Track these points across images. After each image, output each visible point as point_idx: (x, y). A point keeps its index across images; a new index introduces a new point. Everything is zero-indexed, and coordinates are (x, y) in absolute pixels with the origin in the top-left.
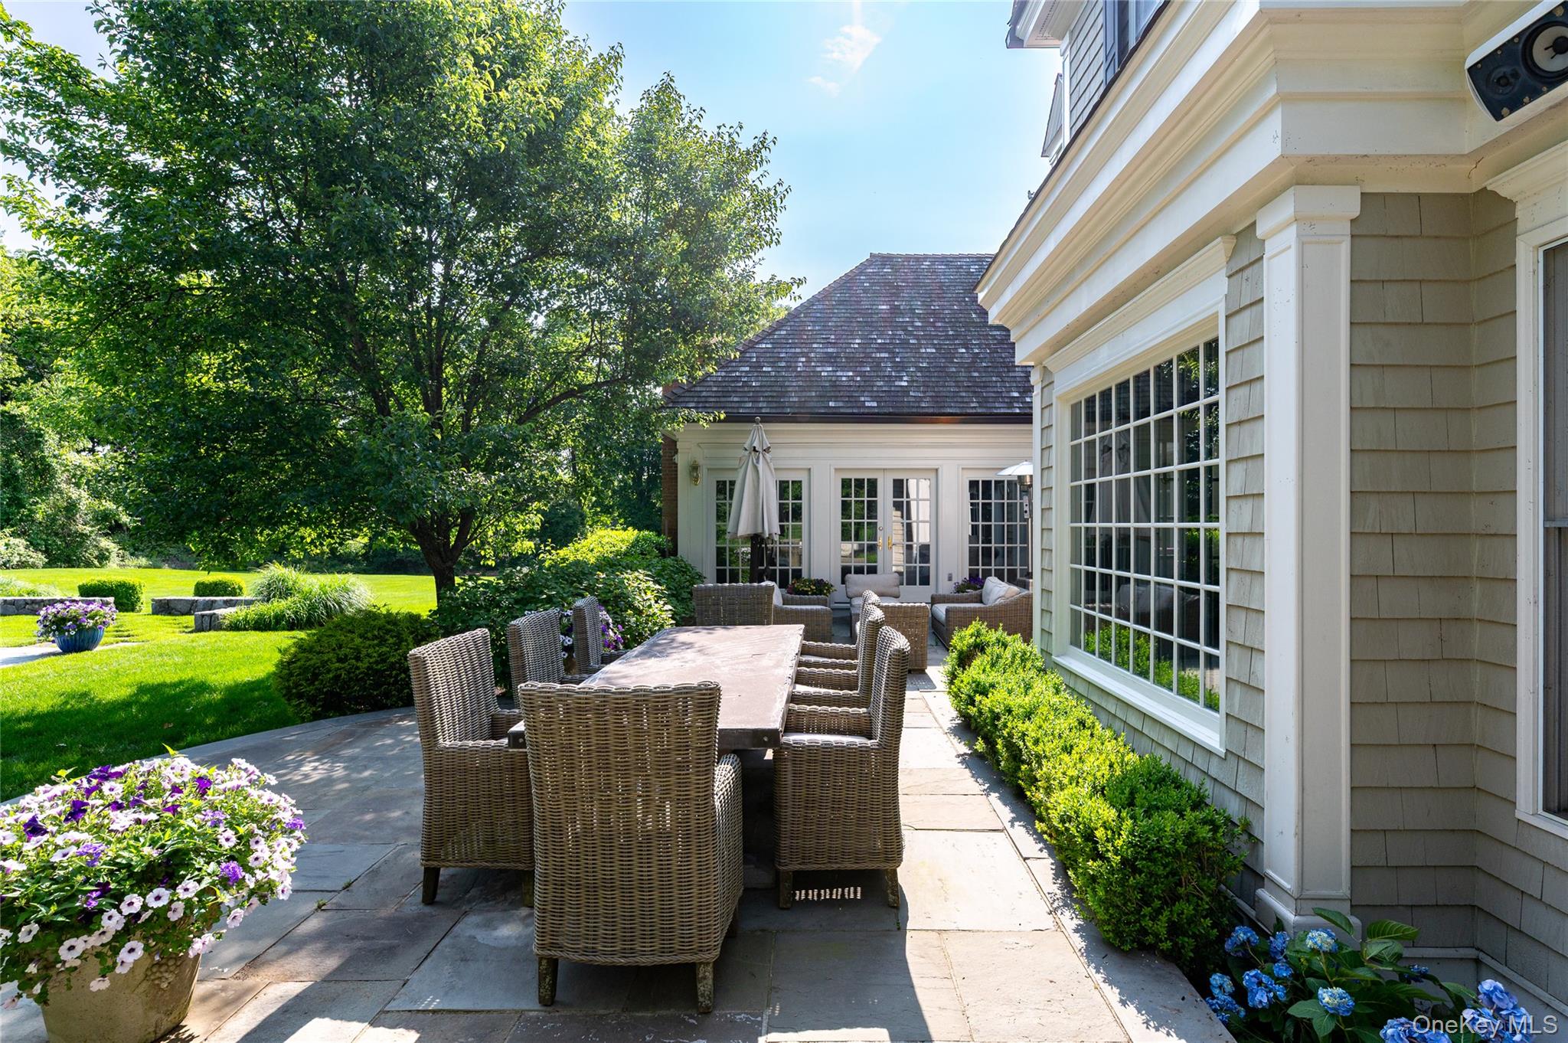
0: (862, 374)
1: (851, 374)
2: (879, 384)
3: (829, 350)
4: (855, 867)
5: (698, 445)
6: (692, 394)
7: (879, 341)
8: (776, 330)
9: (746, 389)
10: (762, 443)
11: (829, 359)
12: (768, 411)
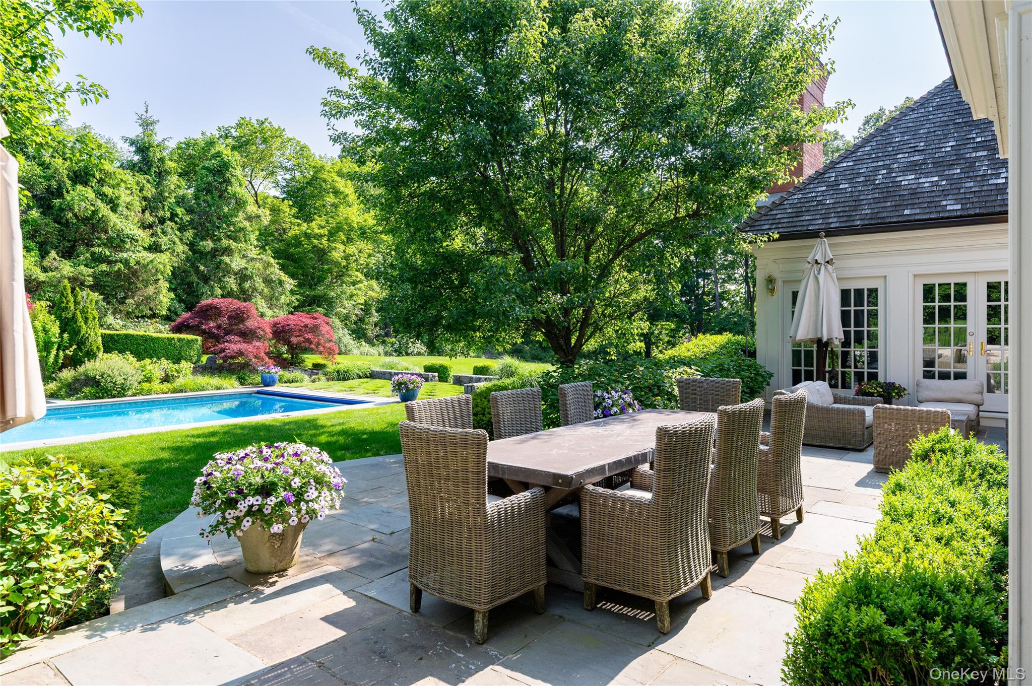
0: (949, 178)
1: (936, 179)
2: (968, 185)
3: (915, 158)
4: (632, 592)
5: (774, 261)
6: (768, 217)
7: (979, 140)
8: (860, 147)
9: (820, 207)
10: (825, 255)
11: (913, 167)
12: (837, 225)
